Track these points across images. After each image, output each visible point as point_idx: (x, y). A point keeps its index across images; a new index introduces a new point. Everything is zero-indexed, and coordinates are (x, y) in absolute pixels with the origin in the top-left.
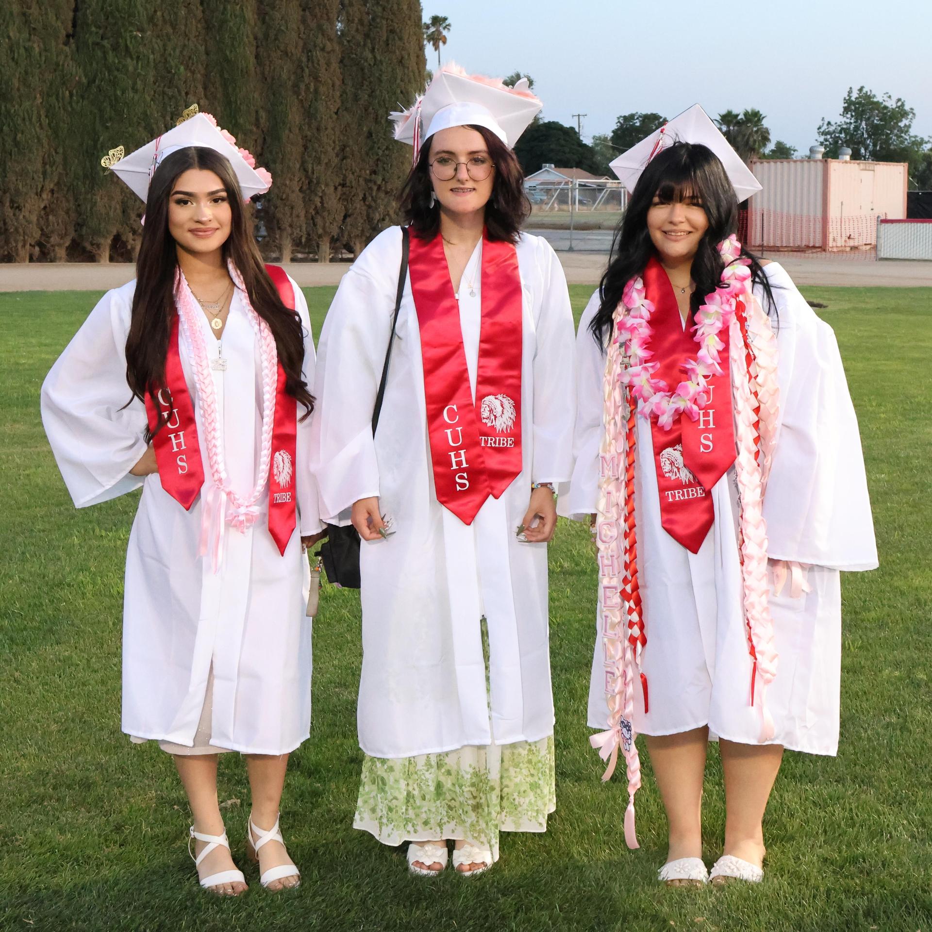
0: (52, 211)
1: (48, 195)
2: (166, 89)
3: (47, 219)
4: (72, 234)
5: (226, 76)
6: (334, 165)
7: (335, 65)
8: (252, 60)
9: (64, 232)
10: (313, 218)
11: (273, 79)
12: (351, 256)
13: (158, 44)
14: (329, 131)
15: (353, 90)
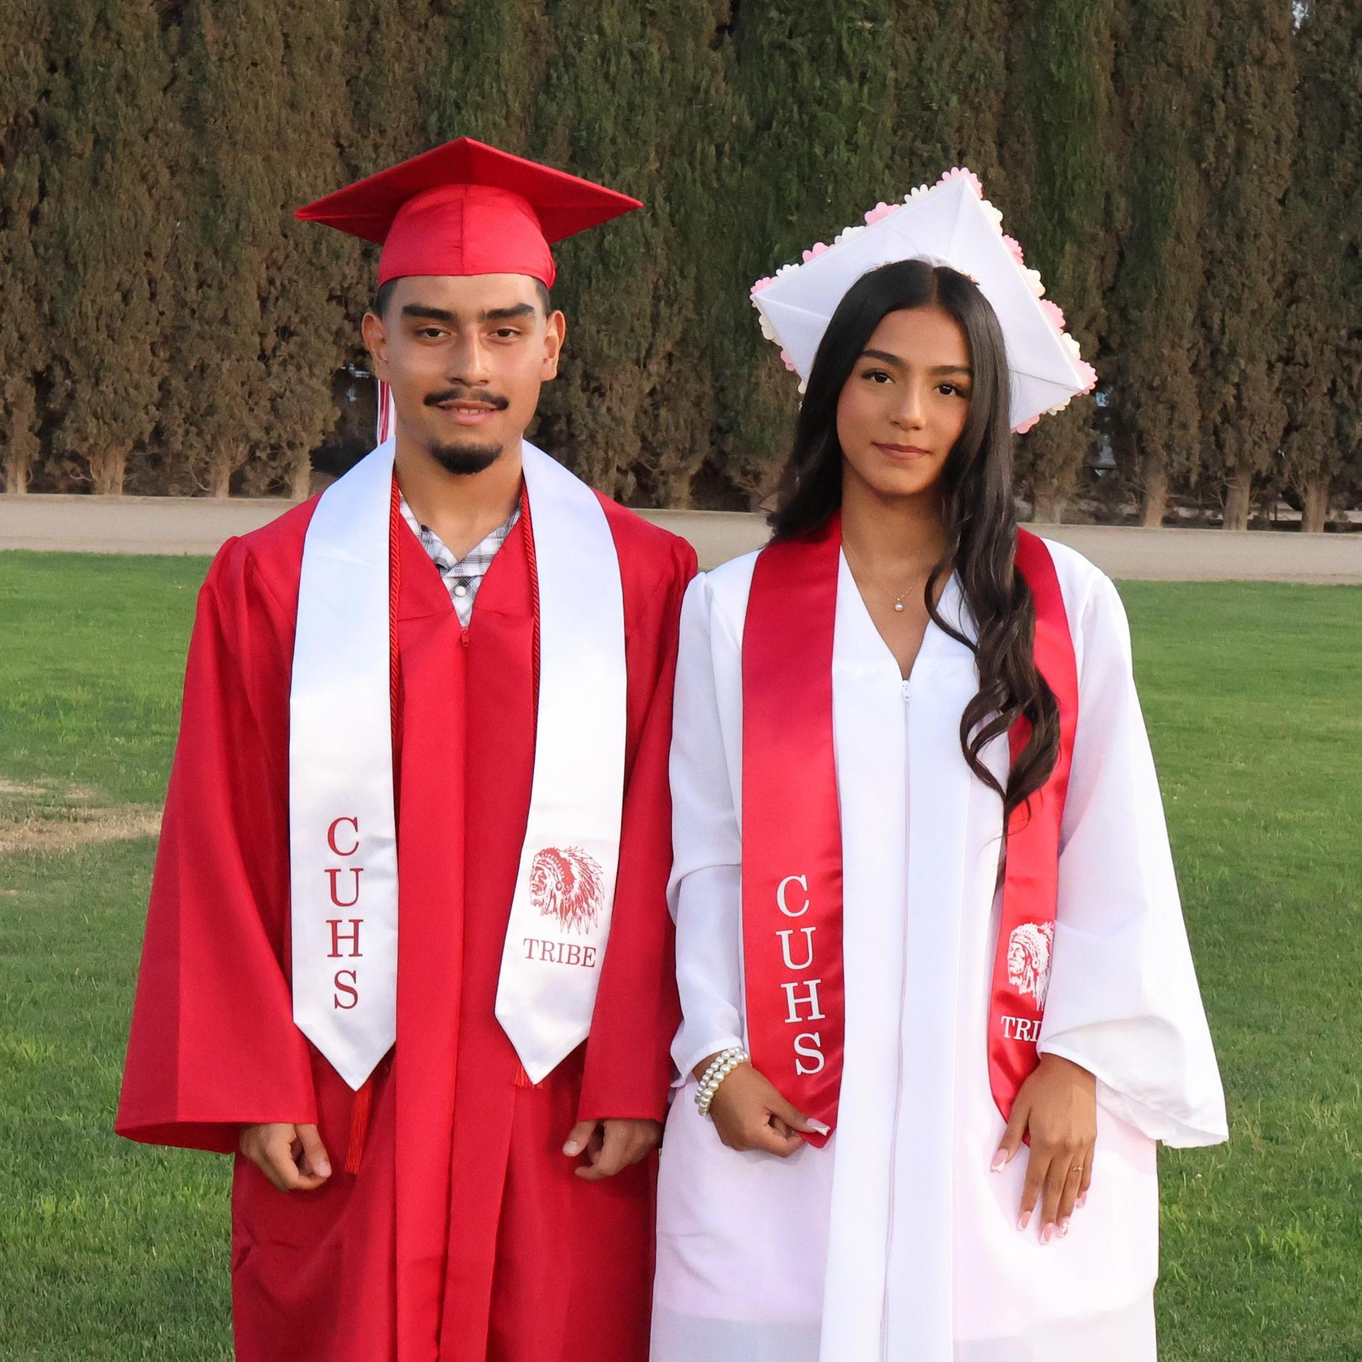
0: (668, 399)
1: (659, 363)
2: (918, 144)
3: (656, 416)
4: (705, 450)
5: (1046, 117)
6: (1268, 316)
7: (1284, 94)
8: (1104, 84)
9: (687, 446)
10: (1216, 432)
11: (1147, 125)
12: (1297, 517)
13: (905, 48)
14: (1265, 240)
15: (1320, 151)
